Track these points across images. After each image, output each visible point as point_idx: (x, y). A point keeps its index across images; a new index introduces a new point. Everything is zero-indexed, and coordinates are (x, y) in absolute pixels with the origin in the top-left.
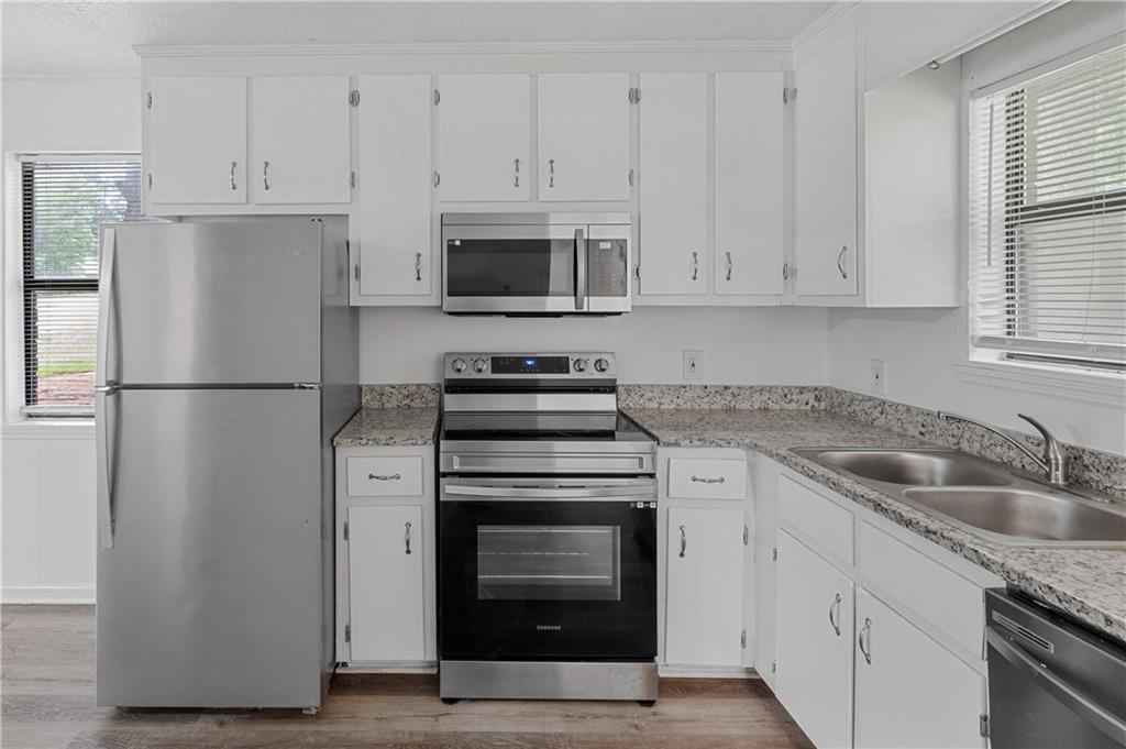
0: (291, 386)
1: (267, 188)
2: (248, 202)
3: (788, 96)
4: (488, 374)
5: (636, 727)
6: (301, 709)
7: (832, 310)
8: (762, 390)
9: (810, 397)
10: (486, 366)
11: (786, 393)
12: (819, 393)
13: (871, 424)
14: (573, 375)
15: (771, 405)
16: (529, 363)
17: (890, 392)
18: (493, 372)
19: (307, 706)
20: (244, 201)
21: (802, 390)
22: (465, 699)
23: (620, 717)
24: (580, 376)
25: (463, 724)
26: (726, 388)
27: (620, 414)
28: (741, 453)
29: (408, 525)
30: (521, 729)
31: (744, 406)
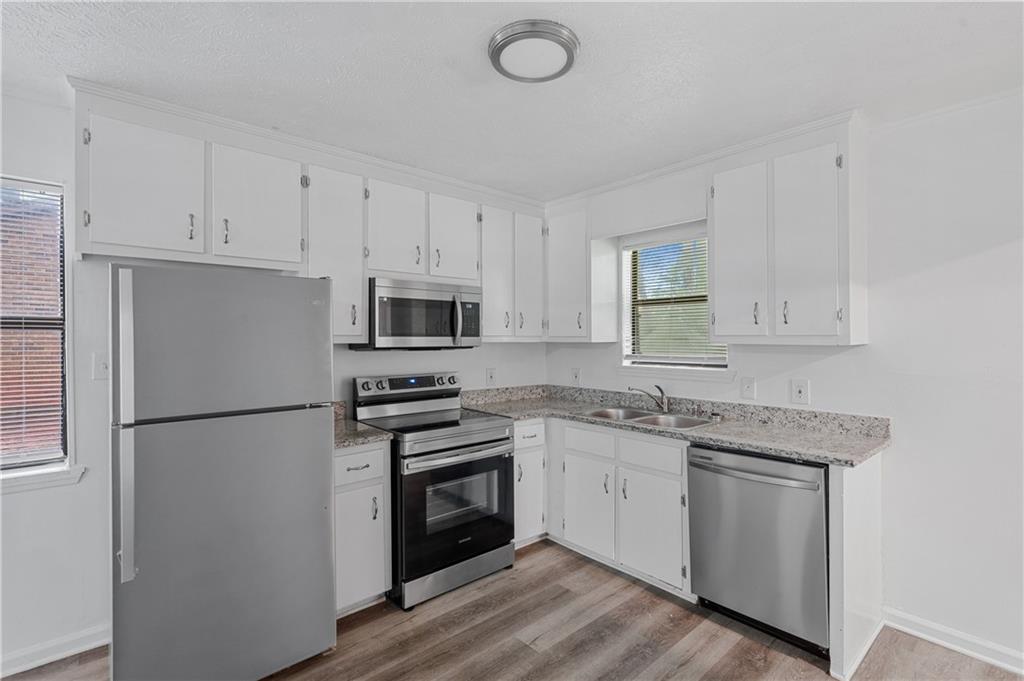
0: (303, 407)
1: (226, 242)
2: (205, 252)
3: (545, 231)
4: (388, 391)
5: (513, 579)
6: (321, 654)
7: (547, 343)
8: (522, 389)
9: (540, 390)
10: (386, 385)
11: (531, 389)
12: (545, 388)
13: (574, 401)
14: (438, 387)
15: (526, 397)
16: (413, 381)
17: (583, 383)
18: (391, 389)
19: (327, 648)
20: (202, 251)
21: (538, 387)
22: (417, 605)
23: (503, 578)
24: (443, 387)
25: (429, 616)
26: (507, 389)
27: (464, 409)
28: (541, 420)
29: (375, 499)
30: (462, 604)
31: (514, 398)
